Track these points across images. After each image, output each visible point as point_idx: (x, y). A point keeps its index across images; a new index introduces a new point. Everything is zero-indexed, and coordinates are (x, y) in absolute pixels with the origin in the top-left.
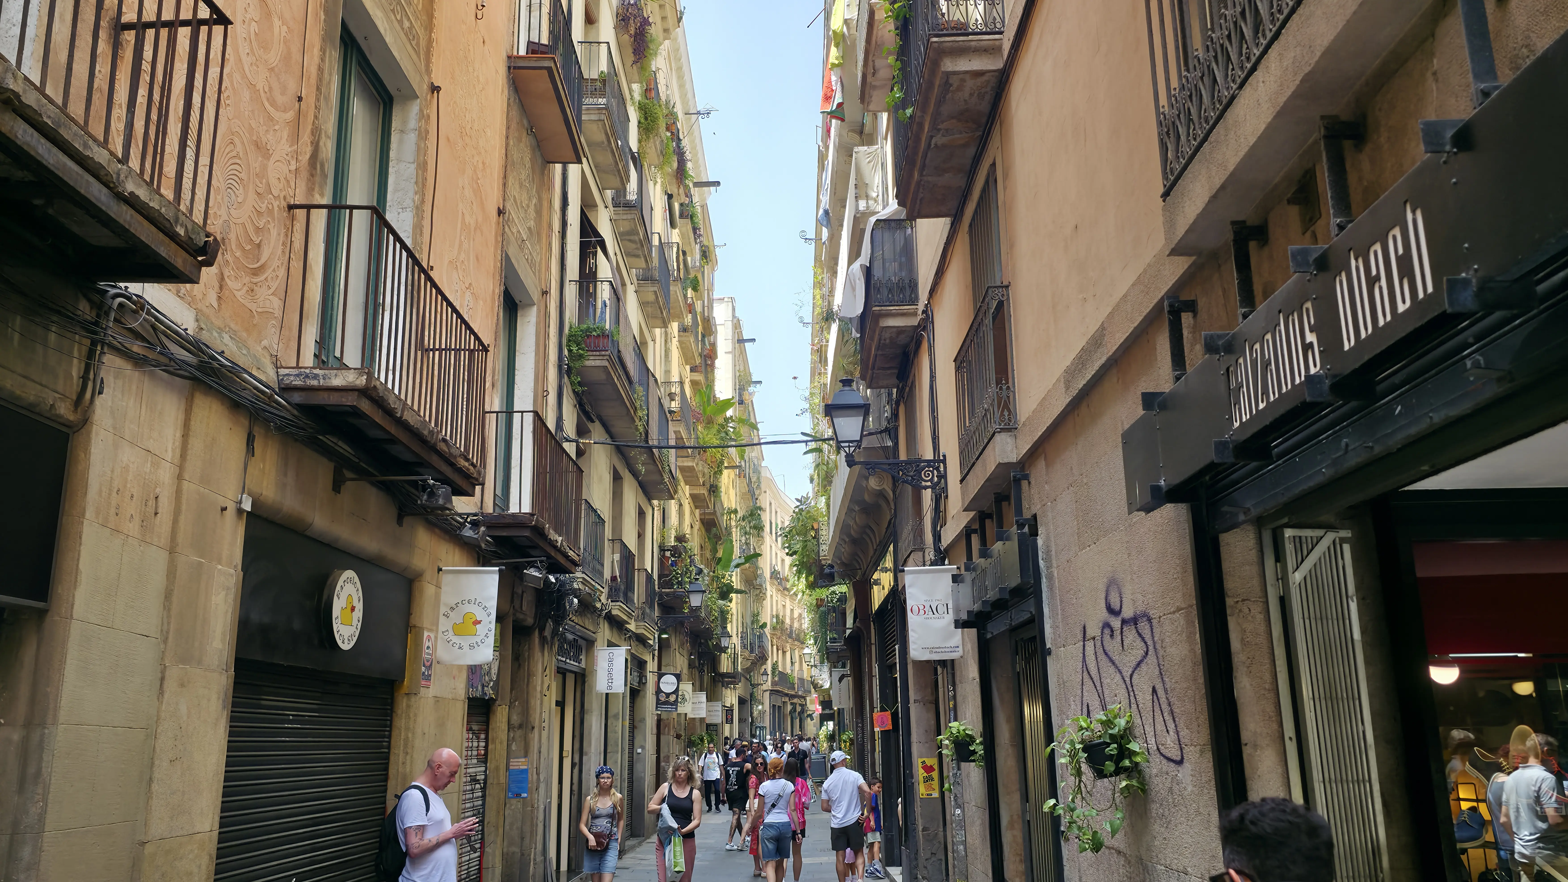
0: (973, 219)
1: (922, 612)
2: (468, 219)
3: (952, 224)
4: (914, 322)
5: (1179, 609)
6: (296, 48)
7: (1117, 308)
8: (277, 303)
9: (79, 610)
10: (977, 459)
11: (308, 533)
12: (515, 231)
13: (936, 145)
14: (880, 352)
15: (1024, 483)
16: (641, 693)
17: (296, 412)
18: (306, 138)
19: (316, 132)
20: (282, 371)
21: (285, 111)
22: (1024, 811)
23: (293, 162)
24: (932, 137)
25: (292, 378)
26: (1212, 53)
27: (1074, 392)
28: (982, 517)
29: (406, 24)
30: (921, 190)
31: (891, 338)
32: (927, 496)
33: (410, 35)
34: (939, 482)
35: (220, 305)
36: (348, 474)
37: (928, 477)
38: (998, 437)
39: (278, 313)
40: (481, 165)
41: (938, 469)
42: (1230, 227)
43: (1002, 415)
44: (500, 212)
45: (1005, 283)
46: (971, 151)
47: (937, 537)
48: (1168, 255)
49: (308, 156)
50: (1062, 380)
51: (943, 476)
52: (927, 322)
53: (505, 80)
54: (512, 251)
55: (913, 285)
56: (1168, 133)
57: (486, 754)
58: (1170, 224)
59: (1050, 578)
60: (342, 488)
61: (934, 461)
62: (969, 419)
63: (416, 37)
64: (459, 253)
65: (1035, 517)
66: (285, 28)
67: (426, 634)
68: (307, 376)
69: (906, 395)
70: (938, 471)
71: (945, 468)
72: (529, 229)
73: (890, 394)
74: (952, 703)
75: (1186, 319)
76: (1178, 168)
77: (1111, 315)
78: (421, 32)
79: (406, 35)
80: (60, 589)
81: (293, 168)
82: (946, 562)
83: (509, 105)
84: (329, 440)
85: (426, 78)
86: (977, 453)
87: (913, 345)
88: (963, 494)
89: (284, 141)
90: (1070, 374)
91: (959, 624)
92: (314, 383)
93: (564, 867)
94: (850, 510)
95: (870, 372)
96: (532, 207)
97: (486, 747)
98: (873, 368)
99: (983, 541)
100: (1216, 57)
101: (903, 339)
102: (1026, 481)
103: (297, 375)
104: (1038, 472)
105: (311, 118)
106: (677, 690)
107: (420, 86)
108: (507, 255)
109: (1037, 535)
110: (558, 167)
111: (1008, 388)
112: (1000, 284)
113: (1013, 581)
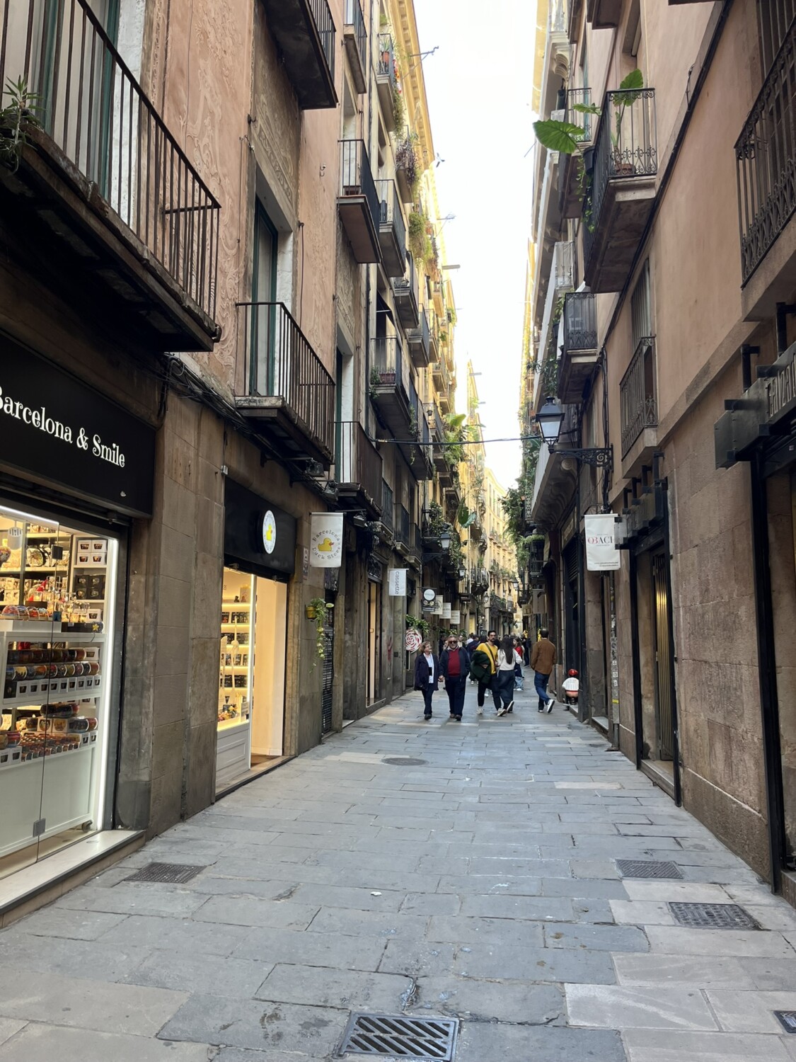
0: (634, 293)
1: (595, 542)
2: (318, 303)
3: (620, 296)
4: (594, 359)
5: (743, 522)
6: (236, 210)
7: (717, 351)
8: (232, 360)
9: (164, 519)
10: (633, 445)
11: (250, 489)
12: (342, 309)
13: (611, 247)
14: (571, 380)
15: (661, 458)
16: (413, 600)
17: (244, 421)
18: (242, 264)
19: (246, 259)
20: (237, 398)
21: (232, 249)
22: (655, 656)
23: (237, 278)
24: (608, 242)
25: (242, 402)
26: (770, 207)
27: (691, 402)
28: (635, 481)
29: (286, 186)
30: (601, 275)
31: (578, 370)
32: (600, 471)
33: (287, 192)
34: (608, 462)
35: (209, 362)
36: (268, 457)
37: (601, 459)
38: (646, 431)
39: (233, 366)
40: (324, 268)
41: (607, 454)
42: (775, 306)
43: (649, 417)
44: (334, 298)
45: (653, 335)
46: (634, 249)
47: (606, 497)
48: (744, 321)
49: (243, 274)
50: (685, 394)
51: (611, 458)
52: (603, 358)
53: (335, 213)
54: (341, 322)
55: (594, 335)
56: (746, 250)
57: (333, 622)
58: (745, 303)
59: (674, 513)
60: (265, 464)
61: (605, 449)
62: (629, 421)
63: (291, 194)
64: (314, 326)
65: (666, 478)
66: (230, 200)
67: (305, 549)
68: (250, 401)
69: (587, 408)
70: (608, 456)
71: (612, 453)
72: (349, 307)
73: (577, 408)
74: (612, 598)
75: (753, 357)
76: (751, 271)
77: (713, 356)
78: (293, 189)
79: (286, 193)
80: (157, 509)
81: (237, 281)
82: (612, 512)
83: (337, 228)
84: (258, 436)
85: (296, 219)
86: (633, 442)
87: (593, 376)
88: (623, 467)
89: (232, 267)
90: (690, 390)
91: (618, 547)
92: (254, 404)
93: (372, 695)
94: (548, 484)
95: (564, 393)
96: (350, 292)
97: (333, 618)
98: (566, 390)
99: (635, 496)
100: (772, 210)
101: (587, 371)
102: (662, 458)
103: (245, 400)
104: (670, 450)
105: (244, 251)
106: (434, 599)
107: (293, 225)
108: (338, 325)
109: (667, 489)
110: (365, 265)
111: (653, 400)
112: (649, 335)
113: (651, 516)
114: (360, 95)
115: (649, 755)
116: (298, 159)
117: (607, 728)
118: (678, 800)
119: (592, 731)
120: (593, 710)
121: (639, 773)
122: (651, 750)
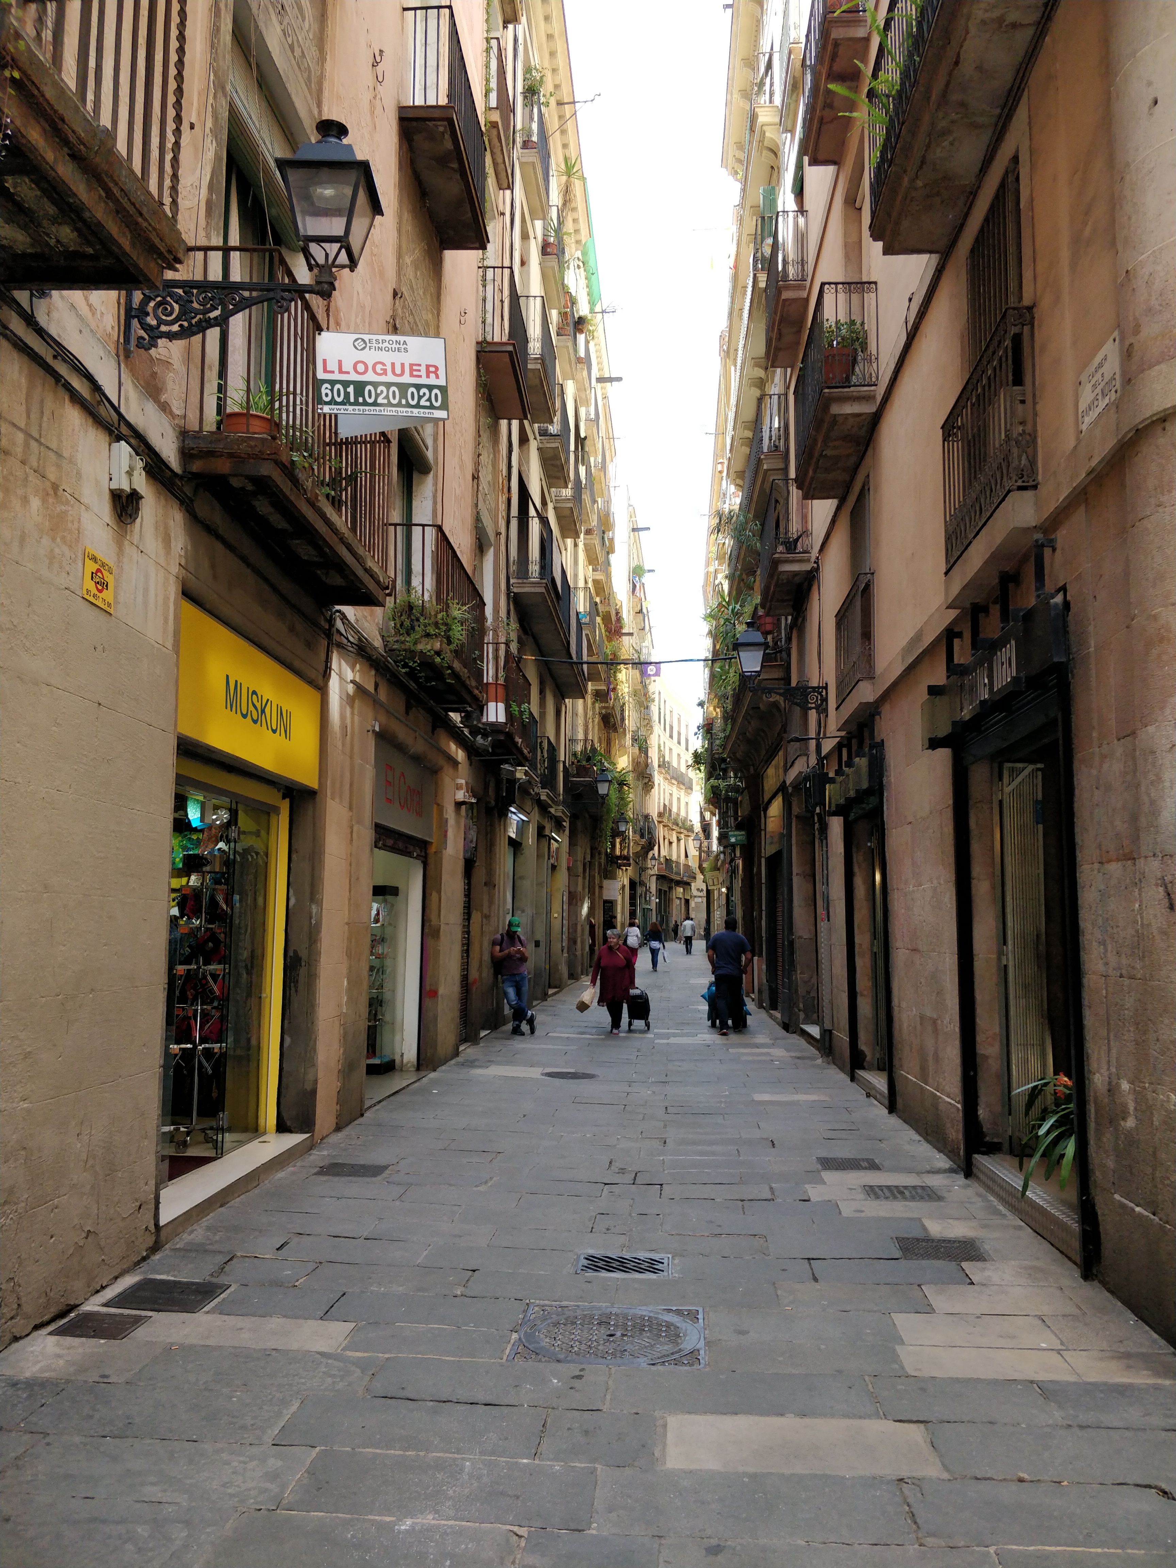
2: (456, 491)
3: (839, 504)
4: (807, 567)
10: (848, 695)
12: (482, 489)
13: (826, 455)
14: (778, 589)
15: (877, 717)
27: (906, 665)
28: (850, 736)
30: (814, 482)
31: (787, 579)
32: (812, 715)
34: (822, 704)
37: (813, 700)
38: (861, 683)
40: (463, 444)
41: (820, 693)
43: (866, 666)
44: (474, 478)
45: (872, 571)
48: (946, 607)
50: (899, 655)
51: (825, 700)
52: (817, 571)
53: (475, 365)
56: (948, 538)
58: (947, 591)
61: (819, 687)
62: (844, 666)
65: (883, 741)
69: (798, 625)
70: (822, 696)
71: (827, 694)
75: (954, 644)
76: (951, 561)
77: (926, 623)
83: (477, 384)
86: (848, 690)
87: (806, 584)
88: (838, 717)
90: (904, 652)
99: (849, 755)
101: (797, 580)
104: (886, 709)
108: (478, 512)
110: (506, 423)
111: (871, 648)
112: (868, 571)
113: (865, 785)
114: (501, 192)
115: (865, 1064)
116: (438, 315)
117: (818, 1037)
118: (892, 1108)
119: (802, 1042)
120: (802, 1016)
121: (854, 1085)
122: (868, 1058)
